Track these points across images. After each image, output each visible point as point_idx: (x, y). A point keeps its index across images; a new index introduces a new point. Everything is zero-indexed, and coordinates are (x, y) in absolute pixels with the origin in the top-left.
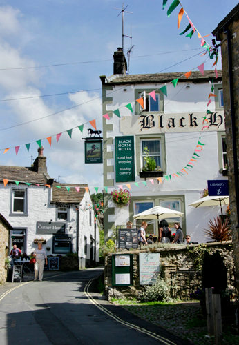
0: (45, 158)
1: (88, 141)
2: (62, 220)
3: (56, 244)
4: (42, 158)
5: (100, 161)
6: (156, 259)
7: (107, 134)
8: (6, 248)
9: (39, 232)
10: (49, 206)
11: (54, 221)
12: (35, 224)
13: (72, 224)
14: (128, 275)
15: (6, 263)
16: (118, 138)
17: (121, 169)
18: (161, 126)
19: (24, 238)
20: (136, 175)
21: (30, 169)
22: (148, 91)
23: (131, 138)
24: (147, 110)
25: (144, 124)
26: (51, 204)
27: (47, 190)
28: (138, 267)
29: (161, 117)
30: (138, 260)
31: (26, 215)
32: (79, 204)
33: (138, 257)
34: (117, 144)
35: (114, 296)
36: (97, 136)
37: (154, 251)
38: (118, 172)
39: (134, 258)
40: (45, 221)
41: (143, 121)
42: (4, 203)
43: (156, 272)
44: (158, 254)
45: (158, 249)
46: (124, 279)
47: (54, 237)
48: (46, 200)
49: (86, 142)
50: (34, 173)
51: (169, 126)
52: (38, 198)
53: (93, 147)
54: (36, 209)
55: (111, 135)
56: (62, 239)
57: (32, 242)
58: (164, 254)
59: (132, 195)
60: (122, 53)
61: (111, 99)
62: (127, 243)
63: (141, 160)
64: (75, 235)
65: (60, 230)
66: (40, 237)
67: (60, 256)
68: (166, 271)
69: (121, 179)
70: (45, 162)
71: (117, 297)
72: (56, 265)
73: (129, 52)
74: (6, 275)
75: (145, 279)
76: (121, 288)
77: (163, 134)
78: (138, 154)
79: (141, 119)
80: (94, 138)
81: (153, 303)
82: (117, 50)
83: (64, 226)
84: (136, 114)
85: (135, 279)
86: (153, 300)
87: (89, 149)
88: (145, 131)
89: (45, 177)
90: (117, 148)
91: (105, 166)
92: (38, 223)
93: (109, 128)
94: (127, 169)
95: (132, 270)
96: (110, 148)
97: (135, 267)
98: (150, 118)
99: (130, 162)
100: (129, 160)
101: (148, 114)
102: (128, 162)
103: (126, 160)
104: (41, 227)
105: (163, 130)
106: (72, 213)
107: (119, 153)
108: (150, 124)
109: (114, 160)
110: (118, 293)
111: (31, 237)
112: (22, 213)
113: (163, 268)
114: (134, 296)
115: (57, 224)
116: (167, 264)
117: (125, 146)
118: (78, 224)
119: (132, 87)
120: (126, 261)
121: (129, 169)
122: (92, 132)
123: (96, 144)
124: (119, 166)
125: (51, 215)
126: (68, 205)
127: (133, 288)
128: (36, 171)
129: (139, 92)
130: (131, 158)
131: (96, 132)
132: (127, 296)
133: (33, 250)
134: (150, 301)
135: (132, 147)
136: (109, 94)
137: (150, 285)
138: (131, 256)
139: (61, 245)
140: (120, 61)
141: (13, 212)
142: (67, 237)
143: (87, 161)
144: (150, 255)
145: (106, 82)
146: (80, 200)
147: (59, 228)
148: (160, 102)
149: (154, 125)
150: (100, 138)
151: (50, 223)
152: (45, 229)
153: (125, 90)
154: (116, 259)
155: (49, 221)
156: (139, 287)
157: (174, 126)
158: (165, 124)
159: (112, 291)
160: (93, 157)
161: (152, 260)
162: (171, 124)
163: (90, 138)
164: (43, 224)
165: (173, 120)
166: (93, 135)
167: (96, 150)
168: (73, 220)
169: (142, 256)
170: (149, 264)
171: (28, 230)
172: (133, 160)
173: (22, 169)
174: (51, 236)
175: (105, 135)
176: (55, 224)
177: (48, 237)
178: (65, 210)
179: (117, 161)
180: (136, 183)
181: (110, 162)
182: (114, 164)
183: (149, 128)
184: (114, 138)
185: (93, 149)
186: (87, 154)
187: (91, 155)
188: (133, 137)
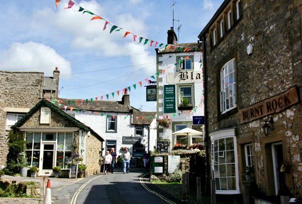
0: (129, 95)
1: (148, 87)
2: (139, 135)
3: (135, 151)
4: (126, 96)
5: (155, 100)
6: (177, 159)
7: (159, 83)
8: (100, 152)
9: (124, 143)
10: (130, 127)
11: (133, 136)
12: (122, 138)
13: (145, 138)
14: (162, 168)
15: (100, 161)
16: (165, 86)
17: (167, 105)
18: (192, 79)
19: (114, 147)
20: (176, 108)
21: (120, 102)
22: (184, 57)
23: (174, 86)
24: (184, 68)
25: (182, 77)
26: (132, 125)
27: (129, 116)
28: (167, 163)
29: (192, 73)
30: (167, 159)
31: (116, 132)
32: (149, 125)
33: (167, 158)
34: (165, 90)
35: (153, 179)
36: (154, 84)
37: (176, 154)
38: (165, 106)
39: (165, 158)
40: (128, 136)
41: (181, 76)
42: (102, 124)
43: (178, 166)
44: (179, 156)
45: (179, 153)
46: (159, 170)
47: (133, 146)
48: (128, 123)
49: (147, 89)
50: (122, 105)
51: (197, 78)
52: (123, 121)
53: (151, 91)
54: (122, 128)
55: (161, 84)
56: (138, 147)
57: (119, 149)
58: (182, 156)
59: (174, 121)
60: (173, 31)
61: (161, 62)
62: (162, 150)
63: (179, 99)
64: (147, 145)
65: (137, 142)
66: (124, 146)
67: (137, 158)
68: (183, 165)
69: (167, 111)
70: (129, 98)
71: (155, 180)
72: (134, 164)
73: (179, 29)
74: (100, 168)
75: (171, 170)
76: (158, 175)
77: (193, 84)
78: (178, 96)
79: (180, 74)
80: (152, 86)
81: (174, 183)
82: (170, 29)
83: (140, 139)
84: (177, 71)
85: (165, 170)
86: (175, 181)
87: (149, 92)
88: (182, 82)
89: (128, 108)
90: (165, 92)
91: (158, 103)
92: (123, 137)
93: (161, 80)
94: (171, 105)
95: (164, 165)
96: (161, 92)
97: (166, 163)
98: (185, 74)
99: (173, 101)
100: (172, 99)
101: (184, 71)
102: (172, 101)
103: (170, 99)
104: (126, 140)
105: (193, 81)
106: (145, 131)
107: (166, 95)
108: (185, 78)
109: (163, 99)
110: (156, 178)
111: (119, 146)
112: (114, 131)
113: (181, 163)
114: (164, 179)
115: (135, 138)
116: (184, 162)
117: (170, 91)
118: (149, 138)
119: (175, 55)
120: (161, 160)
121: (172, 105)
122: (151, 82)
123: (153, 89)
124: (166, 103)
125: (132, 132)
126: (143, 126)
127: (164, 175)
128: (123, 104)
129: (178, 58)
130: (173, 98)
131: (153, 82)
132: (160, 179)
133: (121, 154)
134: (172, 182)
135: (174, 92)
136: (160, 59)
137: (173, 173)
138: (163, 157)
139: (138, 151)
140: (172, 36)
141: (108, 130)
142: (143, 146)
143: (148, 100)
144: (174, 156)
145: (159, 52)
146: (151, 122)
147: (137, 141)
148: (192, 63)
149: (187, 78)
150: (155, 86)
151: (131, 137)
152: (127, 141)
153: (170, 57)
154: (155, 159)
155: (130, 136)
156: (168, 174)
157: (200, 78)
158: (194, 77)
159: (152, 176)
160: (151, 97)
161: (175, 160)
162: (198, 77)
163: (150, 86)
164: (127, 138)
165: (199, 74)
166: (151, 84)
167: (153, 93)
168: (146, 136)
169: (170, 157)
170: (174, 162)
171: (117, 142)
172: (174, 99)
173: (114, 103)
174: (131, 146)
175: (158, 84)
176: (134, 138)
177: (130, 146)
178: (141, 129)
179: (165, 100)
180: (176, 114)
181: (161, 101)
182: (163, 102)
183: (184, 79)
184: (163, 86)
185: (151, 92)
186: (147, 95)
187: (150, 96)
188: (175, 85)
